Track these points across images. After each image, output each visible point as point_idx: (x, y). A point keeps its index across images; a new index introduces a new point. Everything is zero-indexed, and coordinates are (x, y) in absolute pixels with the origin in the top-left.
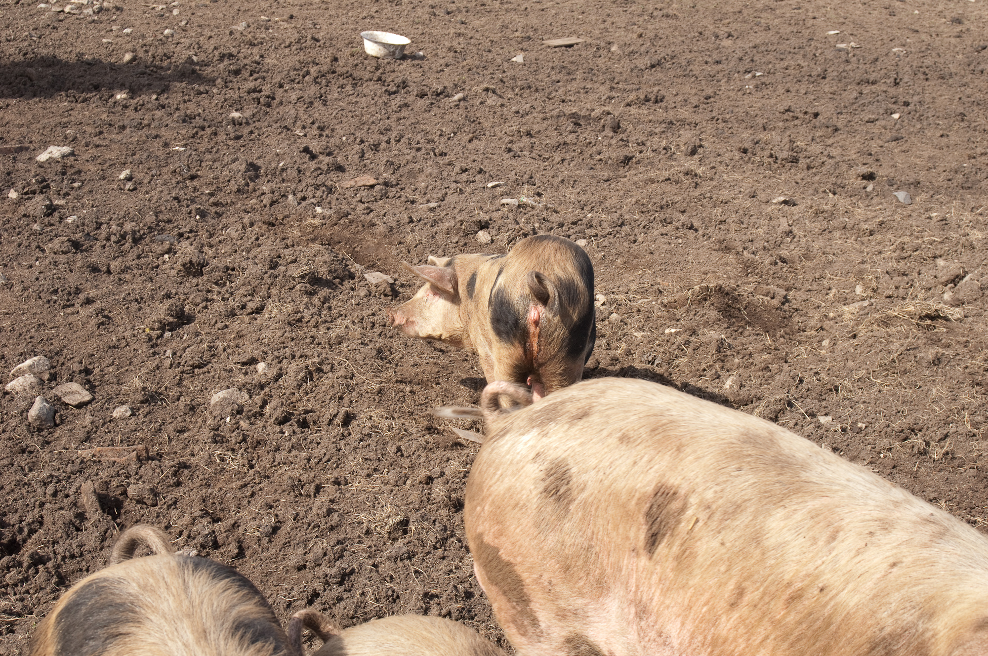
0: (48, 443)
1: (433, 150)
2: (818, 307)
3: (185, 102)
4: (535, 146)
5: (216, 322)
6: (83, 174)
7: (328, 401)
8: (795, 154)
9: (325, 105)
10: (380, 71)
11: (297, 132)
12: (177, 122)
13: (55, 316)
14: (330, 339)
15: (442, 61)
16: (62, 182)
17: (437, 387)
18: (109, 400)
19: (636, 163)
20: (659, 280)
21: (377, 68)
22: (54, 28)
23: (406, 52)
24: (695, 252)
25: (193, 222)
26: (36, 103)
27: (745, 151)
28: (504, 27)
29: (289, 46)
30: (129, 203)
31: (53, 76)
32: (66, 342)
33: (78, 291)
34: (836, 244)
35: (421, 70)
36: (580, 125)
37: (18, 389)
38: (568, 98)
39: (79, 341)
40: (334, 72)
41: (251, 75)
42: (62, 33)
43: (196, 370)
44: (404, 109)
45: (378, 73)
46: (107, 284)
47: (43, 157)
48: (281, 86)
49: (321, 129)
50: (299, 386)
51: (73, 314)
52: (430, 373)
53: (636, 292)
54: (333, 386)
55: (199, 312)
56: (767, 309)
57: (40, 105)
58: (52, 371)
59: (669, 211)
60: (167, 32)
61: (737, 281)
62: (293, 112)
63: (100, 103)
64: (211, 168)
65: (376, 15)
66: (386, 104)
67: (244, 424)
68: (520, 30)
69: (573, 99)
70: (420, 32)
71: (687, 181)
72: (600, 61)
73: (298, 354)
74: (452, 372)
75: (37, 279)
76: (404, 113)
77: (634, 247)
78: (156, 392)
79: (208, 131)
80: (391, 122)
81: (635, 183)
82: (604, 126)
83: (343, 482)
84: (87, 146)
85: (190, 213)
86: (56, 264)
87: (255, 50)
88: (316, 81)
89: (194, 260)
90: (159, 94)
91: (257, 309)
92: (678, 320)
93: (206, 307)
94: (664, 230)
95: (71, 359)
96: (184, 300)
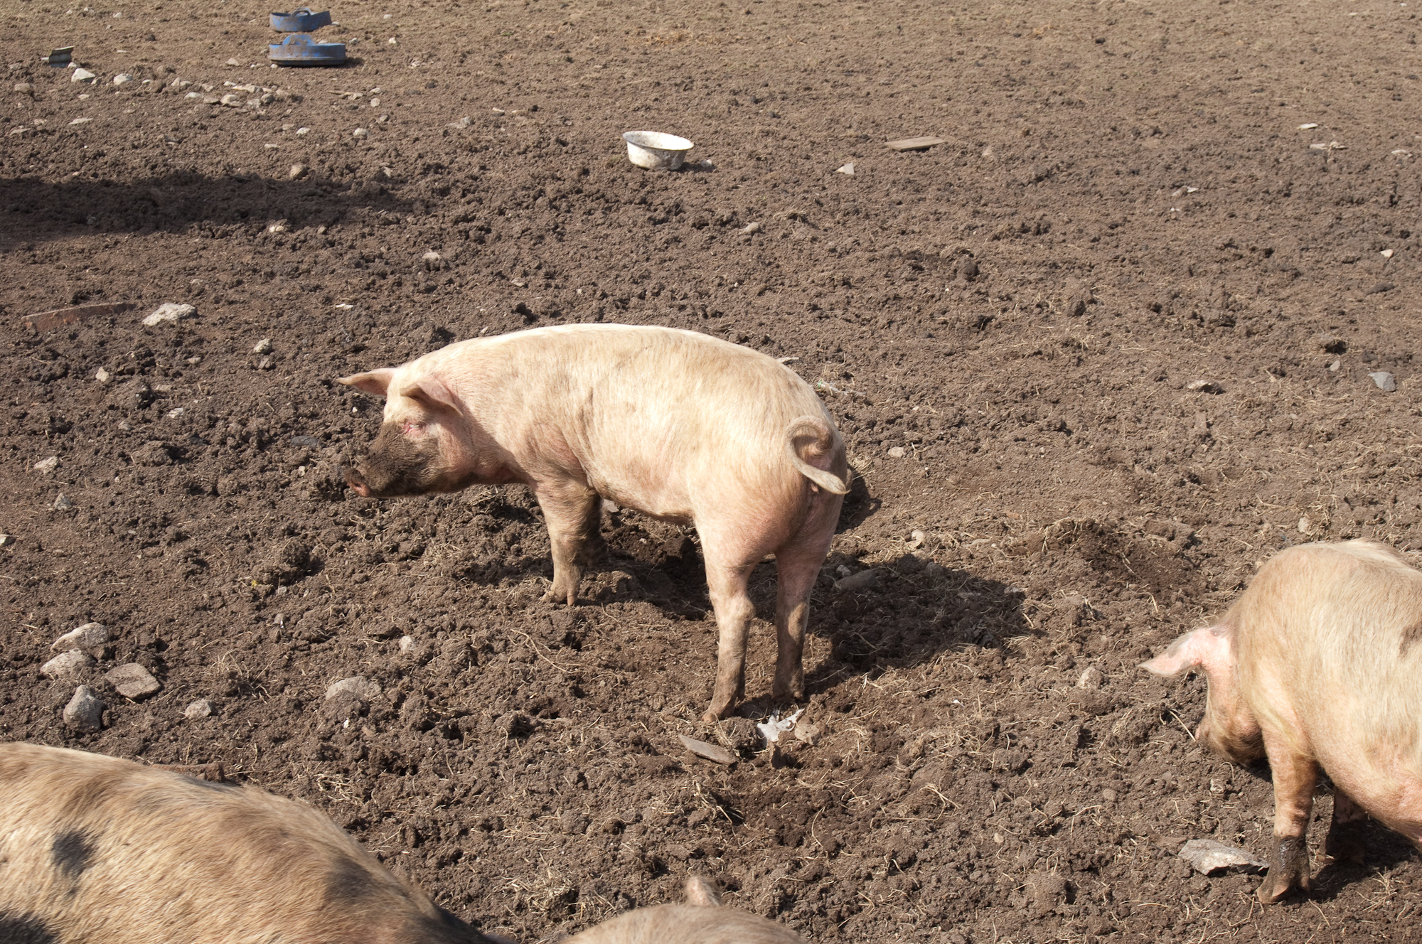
1: (703, 308)
2: (1242, 551)
3: (363, 236)
4: (853, 301)
5: (353, 572)
6: (205, 344)
7: (493, 698)
8: (1230, 313)
9: (560, 240)
10: (646, 189)
11: (515, 282)
12: (348, 266)
13: (130, 559)
14: (509, 601)
15: (737, 174)
16: (174, 356)
17: (661, 675)
18: (183, 690)
19: (996, 327)
20: (1006, 511)
21: (643, 185)
22: (203, 128)
23: (688, 160)
24: (1063, 467)
25: (347, 418)
26: (157, 239)
27: (1157, 309)
28: (834, 120)
29: (524, 152)
30: (258, 389)
31: (186, 199)
32: (138, 599)
33: (166, 522)
34: (1275, 454)
35: (705, 187)
36: (921, 269)
37: (59, 671)
38: (910, 228)
39: (157, 597)
40: (579, 191)
41: (464, 196)
42: (211, 135)
43: (313, 646)
44: (672, 245)
45: (643, 193)
46: (210, 509)
47: (152, 319)
48: (501, 213)
49: (550, 276)
50: (455, 673)
51: (155, 556)
52: (652, 653)
53: (970, 528)
54: (504, 674)
55: (331, 556)
56: (1161, 554)
57: (162, 242)
58: (110, 645)
59: (1034, 402)
60: (357, 132)
61: (1122, 511)
62: (514, 250)
63: (244, 239)
64: (383, 336)
65: (655, 105)
66: (647, 238)
67: (368, 732)
68: (855, 125)
69: (917, 230)
70: (712, 130)
71: (1066, 356)
72: (964, 173)
73: (459, 624)
74: (686, 651)
75: (112, 503)
76: (673, 252)
77: (975, 458)
78: (251, 679)
79: (391, 279)
80: (651, 266)
81: (990, 358)
82: (955, 271)
83: (495, 826)
84: (217, 302)
85: (344, 403)
86: (141, 481)
87: (476, 159)
88: (552, 205)
89: (332, 478)
90: (329, 226)
91: (413, 552)
92: (1026, 573)
93: (341, 549)
94: (1019, 433)
95: (141, 625)
96: (314, 537)
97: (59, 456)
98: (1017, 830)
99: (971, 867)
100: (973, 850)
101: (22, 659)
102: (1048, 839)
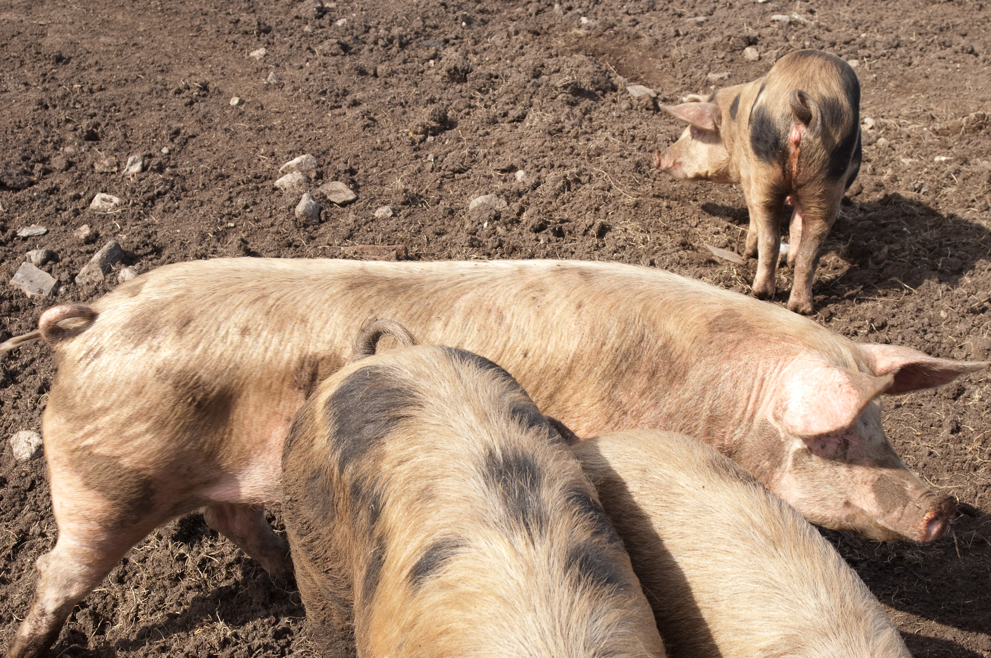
0: (313, 238)
5: (478, 129)
7: (584, 212)
13: (323, 116)
14: (589, 150)
17: (694, 204)
18: (372, 200)
20: (932, 106)
24: (974, 78)
25: (459, 29)
30: (397, 7)
32: (332, 142)
33: (345, 93)
37: (287, 185)
39: (345, 141)
43: (456, 175)
46: (374, 87)
50: (556, 196)
51: (340, 115)
52: (688, 189)
53: (908, 117)
54: (590, 197)
55: (461, 118)
58: (319, 169)
59: (949, 34)
67: (501, 230)
73: (557, 164)
74: (711, 190)
75: (307, 80)
77: (909, 70)
78: (417, 195)
85: (456, 19)
86: (325, 65)
89: (459, 66)
91: (518, 117)
92: (949, 148)
93: (468, 114)
94: (941, 54)
95: (337, 158)
96: (448, 106)
97: (266, 48)
98: (957, 309)
99: (925, 331)
100: (926, 320)
101: (259, 178)
102: (979, 317)
